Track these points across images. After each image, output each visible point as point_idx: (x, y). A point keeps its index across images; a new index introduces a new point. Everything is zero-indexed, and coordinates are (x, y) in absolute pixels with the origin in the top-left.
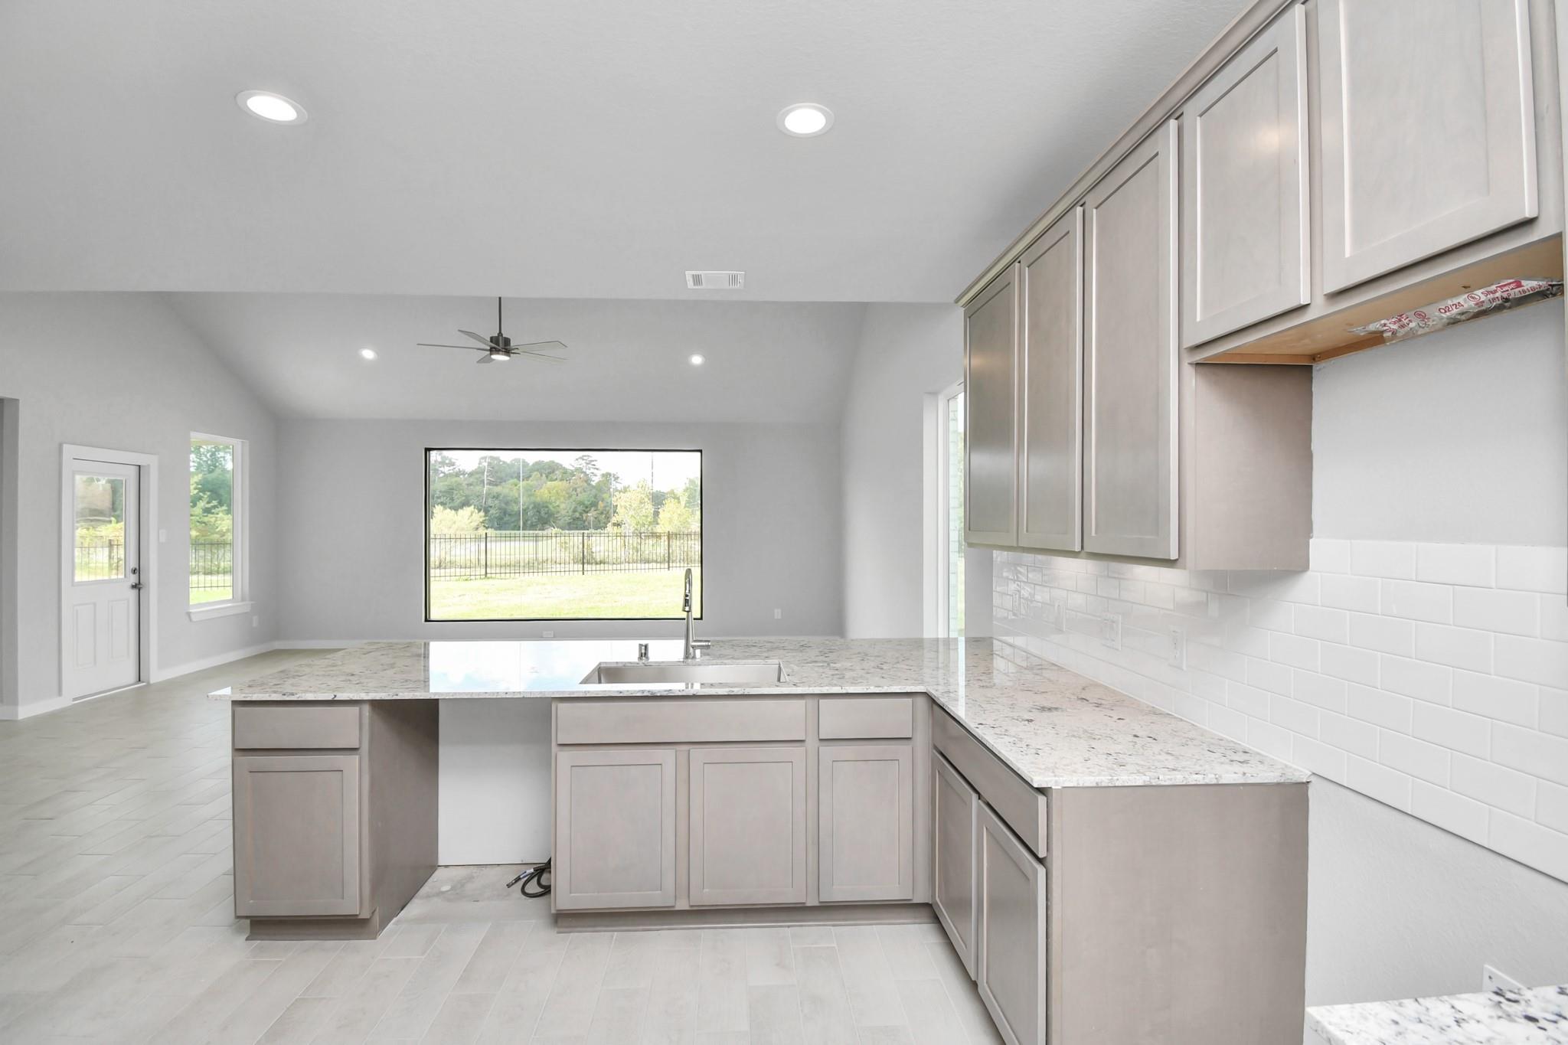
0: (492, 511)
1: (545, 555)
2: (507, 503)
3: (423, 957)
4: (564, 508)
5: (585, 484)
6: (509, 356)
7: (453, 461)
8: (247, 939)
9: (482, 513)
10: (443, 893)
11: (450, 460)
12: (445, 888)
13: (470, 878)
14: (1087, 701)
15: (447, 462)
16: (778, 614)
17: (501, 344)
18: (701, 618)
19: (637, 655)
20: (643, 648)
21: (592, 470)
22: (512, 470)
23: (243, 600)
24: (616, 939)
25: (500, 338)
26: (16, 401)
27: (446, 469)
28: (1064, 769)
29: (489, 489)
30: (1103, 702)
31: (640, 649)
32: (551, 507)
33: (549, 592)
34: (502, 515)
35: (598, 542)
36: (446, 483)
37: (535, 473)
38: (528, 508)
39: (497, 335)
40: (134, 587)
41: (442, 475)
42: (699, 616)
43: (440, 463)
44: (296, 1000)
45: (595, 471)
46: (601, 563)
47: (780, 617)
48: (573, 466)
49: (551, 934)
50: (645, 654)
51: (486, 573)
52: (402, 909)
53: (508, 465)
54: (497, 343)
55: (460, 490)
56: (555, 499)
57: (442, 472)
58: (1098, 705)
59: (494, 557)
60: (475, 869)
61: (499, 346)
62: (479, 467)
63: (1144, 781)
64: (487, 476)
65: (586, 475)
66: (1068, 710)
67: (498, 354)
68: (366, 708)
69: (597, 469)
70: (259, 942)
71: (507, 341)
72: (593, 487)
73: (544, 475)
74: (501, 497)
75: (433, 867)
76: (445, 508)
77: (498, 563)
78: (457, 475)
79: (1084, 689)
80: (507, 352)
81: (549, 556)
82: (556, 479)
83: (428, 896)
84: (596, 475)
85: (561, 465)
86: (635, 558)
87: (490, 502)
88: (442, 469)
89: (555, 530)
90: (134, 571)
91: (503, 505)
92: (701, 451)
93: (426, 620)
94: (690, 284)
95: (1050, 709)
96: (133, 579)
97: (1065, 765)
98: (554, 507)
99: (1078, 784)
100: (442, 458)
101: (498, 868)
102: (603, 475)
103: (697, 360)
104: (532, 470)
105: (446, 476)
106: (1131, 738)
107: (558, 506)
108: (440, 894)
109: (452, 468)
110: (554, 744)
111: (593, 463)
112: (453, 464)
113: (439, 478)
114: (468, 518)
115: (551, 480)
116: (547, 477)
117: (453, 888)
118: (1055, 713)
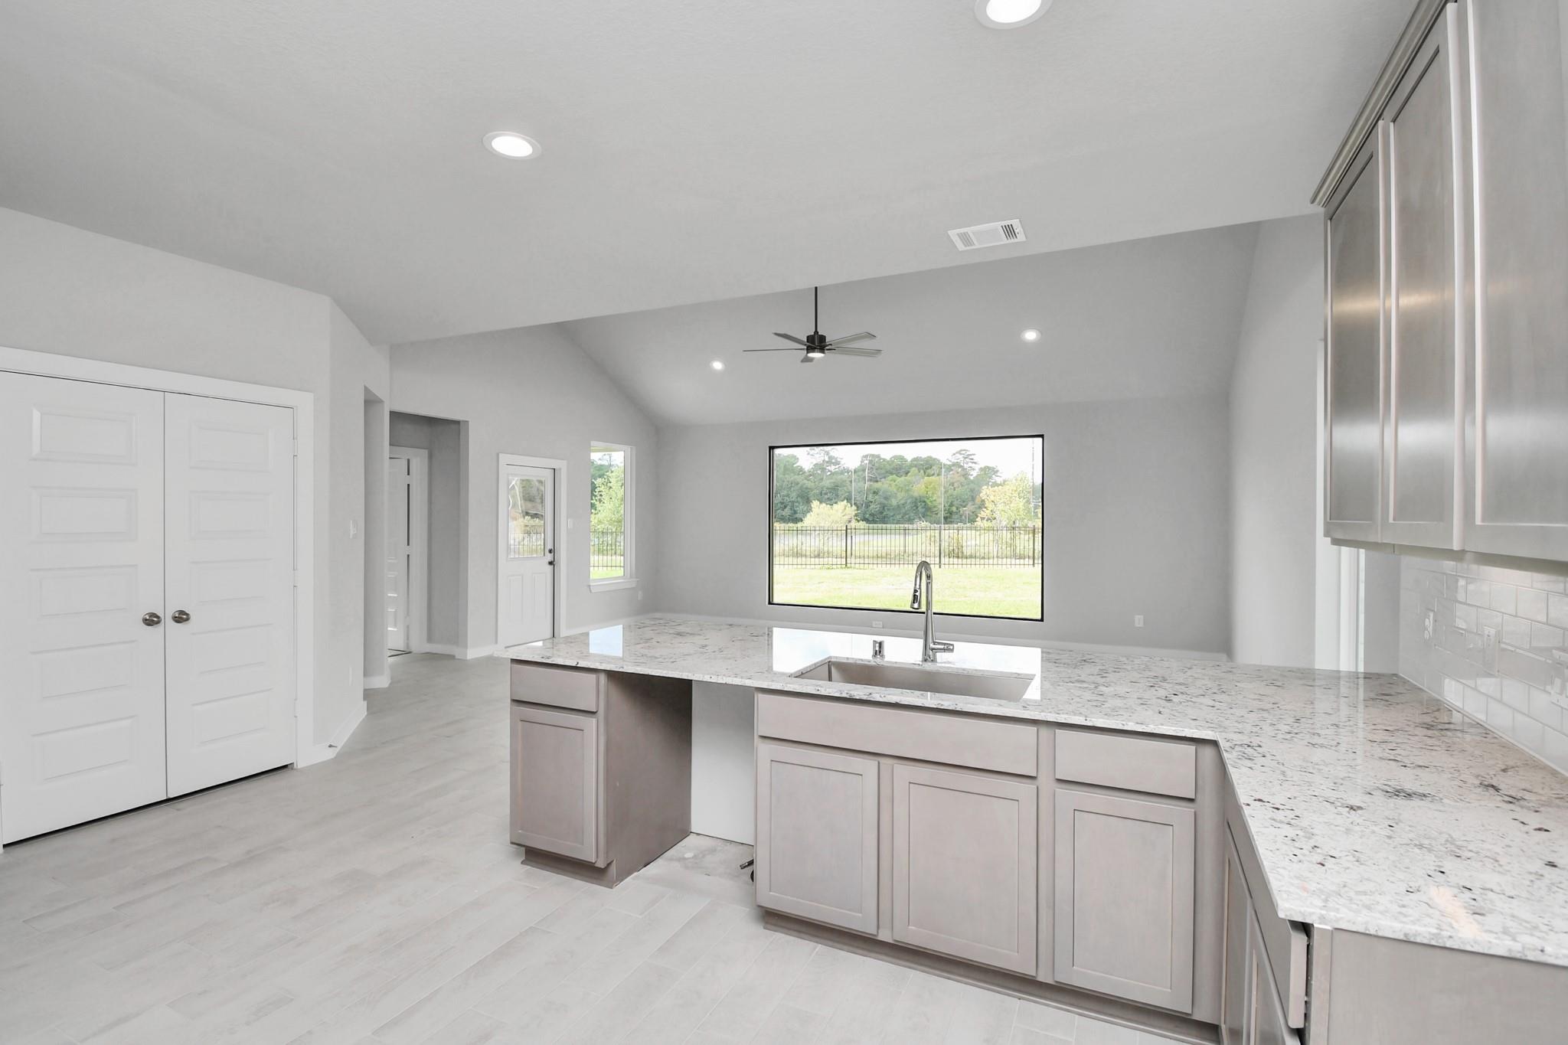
0: (872, 506)
1: (915, 548)
2: (886, 498)
3: (640, 917)
4: (940, 501)
5: (963, 479)
6: (823, 353)
7: (839, 460)
8: (522, 863)
9: (854, 507)
10: (685, 859)
11: (836, 460)
12: (688, 855)
13: (713, 851)
14: (1497, 790)
15: (833, 461)
16: (1139, 621)
17: (816, 342)
18: (1042, 620)
19: (871, 653)
20: (878, 645)
21: (970, 465)
22: (892, 467)
23: (631, 577)
24: (817, 953)
25: (816, 336)
26: (467, 422)
27: (832, 468)
28: (1351, 900)
29: (871, 486)
30: (1527, 796)
31: (874, 647)
32: (928, 501)
33: (901, 584)
34: (882, 509)
35: (973, 536)
36: (832, 481)
37: (914, 469)
38: (906, 503)
39: (813, 334)
40: (551, 563)
41: (829, 473)
42: (1039, 617)
43: (827, 462)
44: (530, 928)
45: (973, 465)
46: (971, 557)
47: (1141, 625)
48: (950, 461)
49: (758, 930)
50: (880, 652)
51: (846, 563)
52: (645, 866)
53: (888, 462)
54: (813, 343)
55: (845, 486)
56: (933, 494)
57: (829, 471)
58: (1513, 800)
59: (857, 548)
60: (720, 843)
61: (814, 344)
62: (861, 465)
63: (1510, 950)
64: (868, 473)
65: (964, 469)
66: (1445, 801)
67: (814, 352)
68: (603, 678)
69: (975, 463)
70: (529, 867)
71: (822, 338)
72: (972, 482)
73: (922, 471)
74: (881, 493)
75: (685, 832)
76: (821, 502)
77: (862, 554)
78: (842, 473)
79: (1504, 771)
80: (822, 349)
81: (919, 549)
82: (933, 475)
83: (671, 859)
84: (974, 469)
85: (938, 460)
86: (1009, 553)
87: (870, 497)
88: (829, 468)
89: (924, 524)
90: (550, 551)
91: (883, 500)
92: (1042, 436)
93: (770, 603)
94: (961, 246)
95: (1409, 796)
96: (549, 557)
97: (1358, 893)
98: (931, 502)
99: (1366, 929)
100: (829, 458)
101: (741, 847)
102: (981, 469)
103: (1031, 336)
104: (911, 466)
105: (832, 474)
106: (1538, 866)
107: (935, 500)
108: (682, 859)
109: (837, 466)
110: (756, 737)
111: (970, 457)
112: (837, 463)
113: (827, 476)
114: (841, 512)
115: (928, 476)
116: (925, 472)
117: (695, 857)
118: (1416, 802)
